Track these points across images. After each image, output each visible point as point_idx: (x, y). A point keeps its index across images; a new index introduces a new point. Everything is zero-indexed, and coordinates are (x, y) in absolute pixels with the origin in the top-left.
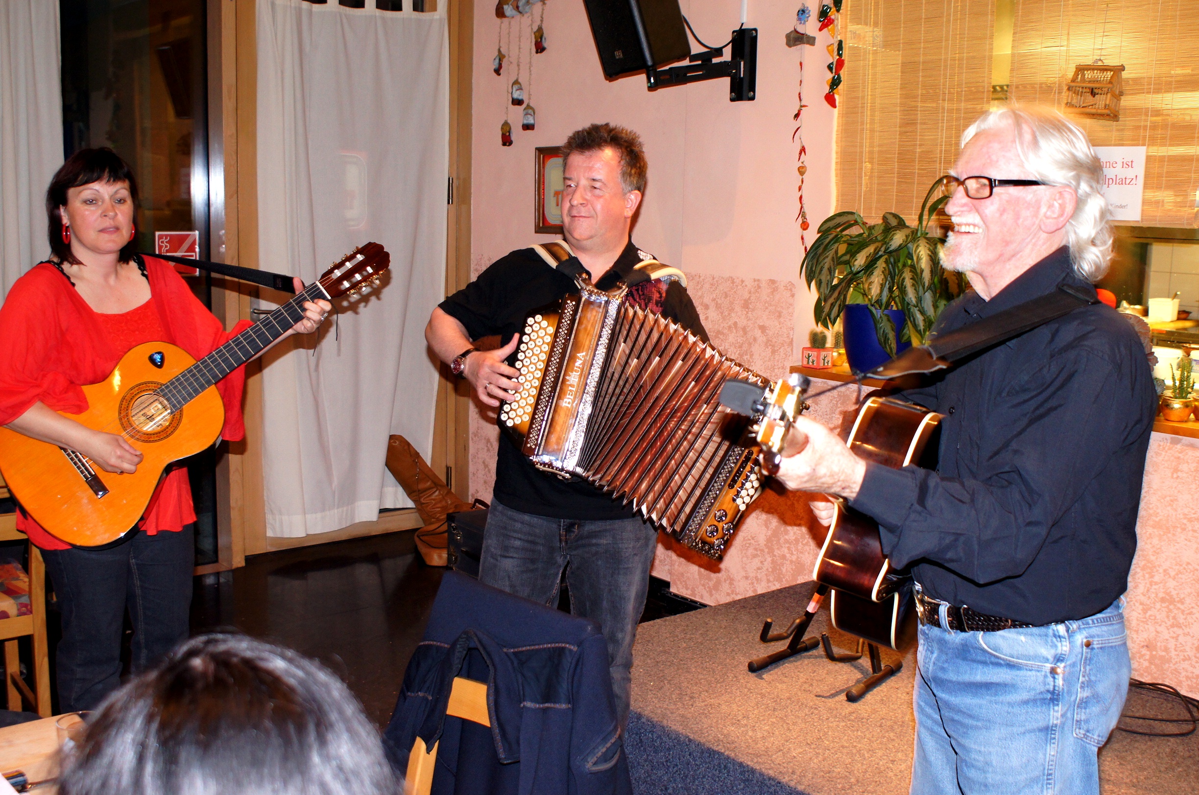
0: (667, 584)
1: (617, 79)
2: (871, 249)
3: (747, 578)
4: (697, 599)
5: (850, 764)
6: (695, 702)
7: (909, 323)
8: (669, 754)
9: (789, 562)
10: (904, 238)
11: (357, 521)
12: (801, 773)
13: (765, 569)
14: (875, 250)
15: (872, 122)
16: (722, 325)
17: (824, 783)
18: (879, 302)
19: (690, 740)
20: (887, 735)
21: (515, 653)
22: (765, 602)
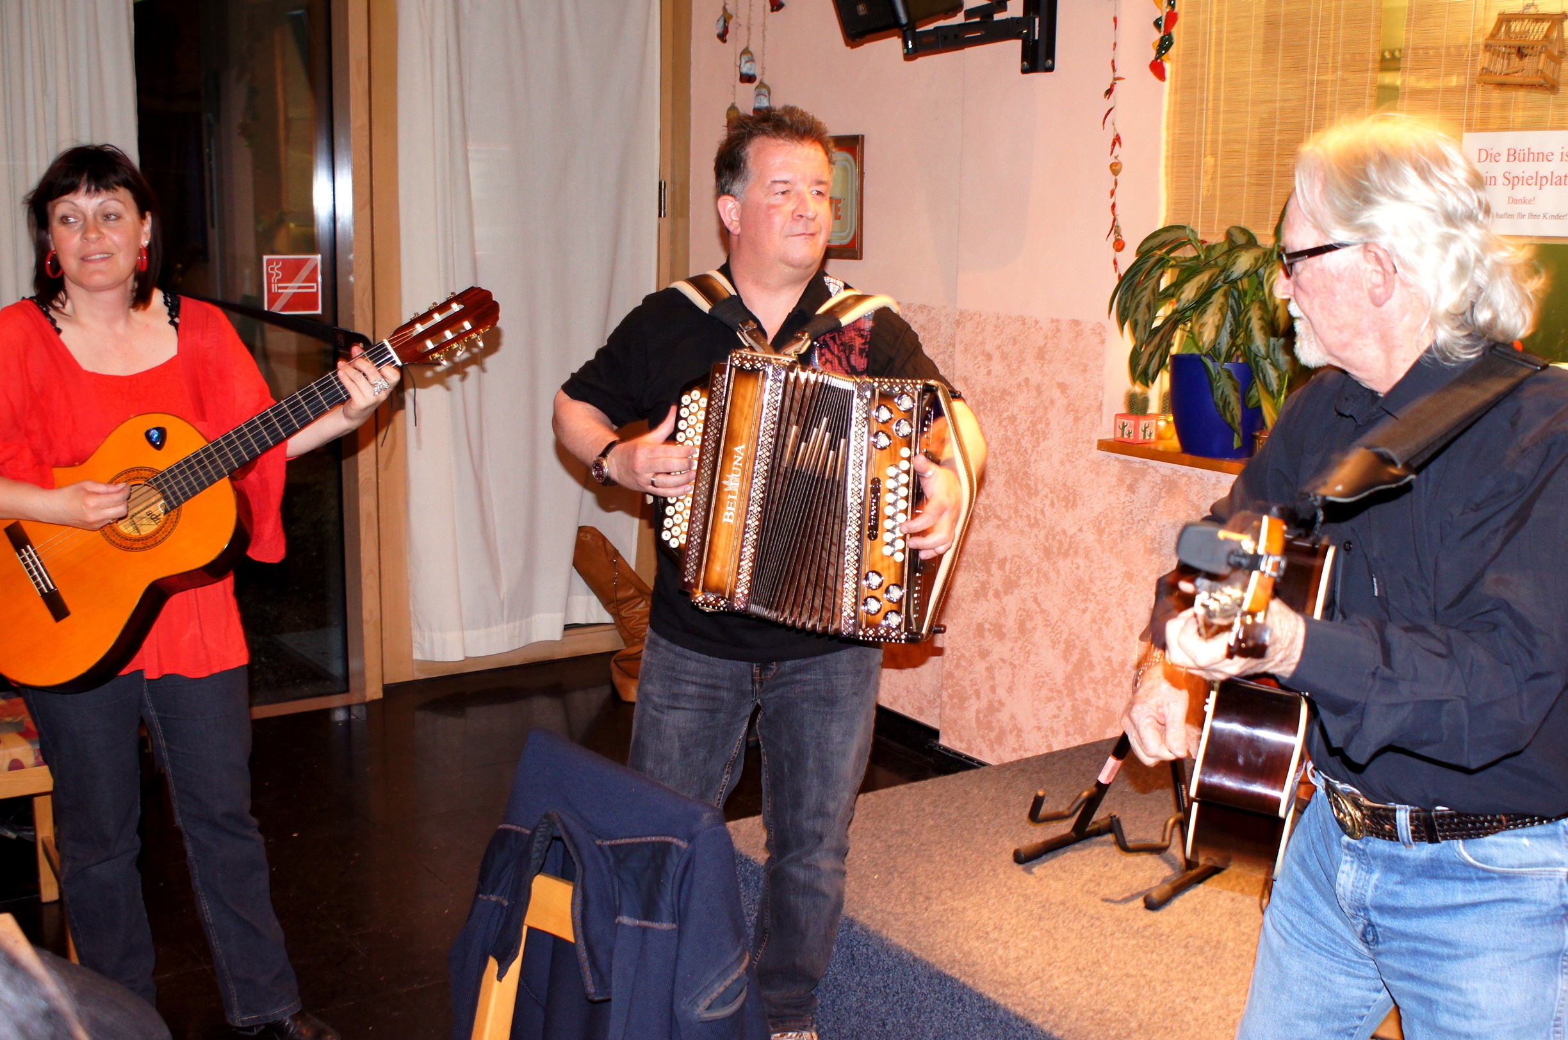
0: (935, 733)
1: (862, 44)
2: (1204, 277)
3: (1039, 728)
4: (974, 755)
5: (1133, 1000)
6: (931, 904)
7: (1257, 381)
8: (888, 977)
9: (1094, 709)
10: (1252, 261)
11: (534, 640)
12: (1062, 1011)
13: (1063, 717)
14: (1210, 278)
15: (1216, 99)
16: (1009, 382)
17: (1092, 1027)
18: (1214, 353)
19: (915, 960)
20: (1193, 959)
21: (611, 847)
22: (1054, 764)
